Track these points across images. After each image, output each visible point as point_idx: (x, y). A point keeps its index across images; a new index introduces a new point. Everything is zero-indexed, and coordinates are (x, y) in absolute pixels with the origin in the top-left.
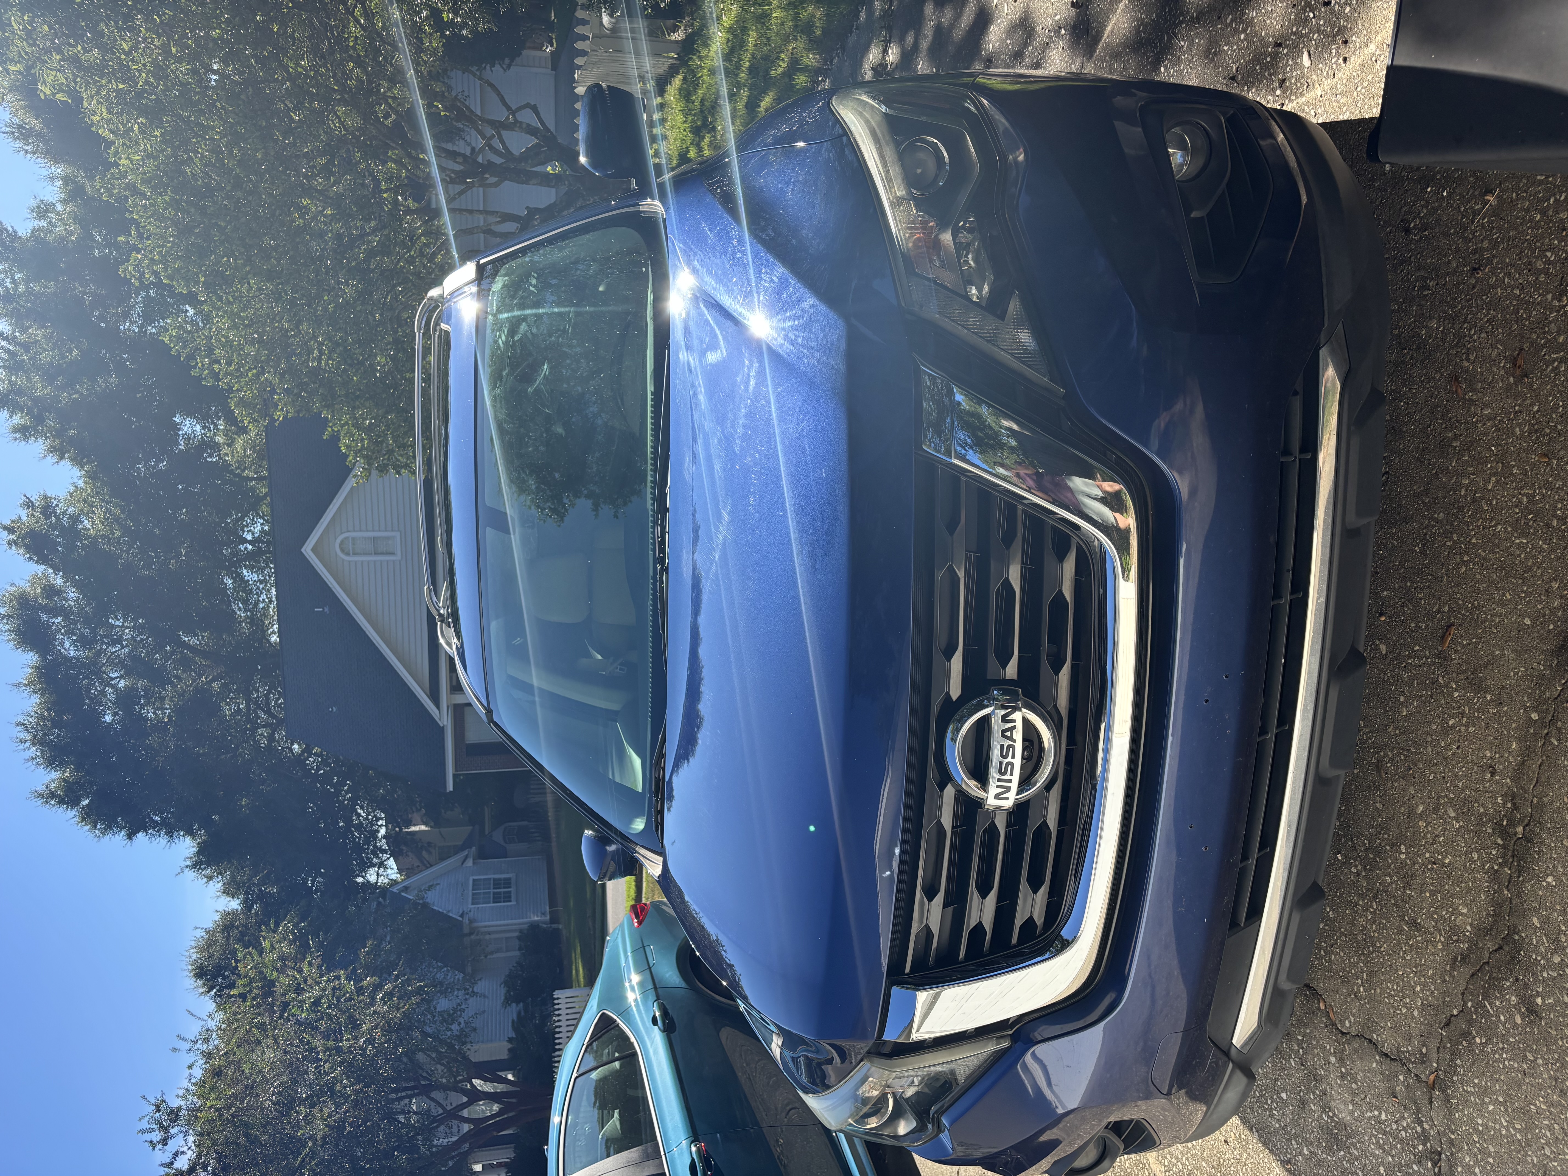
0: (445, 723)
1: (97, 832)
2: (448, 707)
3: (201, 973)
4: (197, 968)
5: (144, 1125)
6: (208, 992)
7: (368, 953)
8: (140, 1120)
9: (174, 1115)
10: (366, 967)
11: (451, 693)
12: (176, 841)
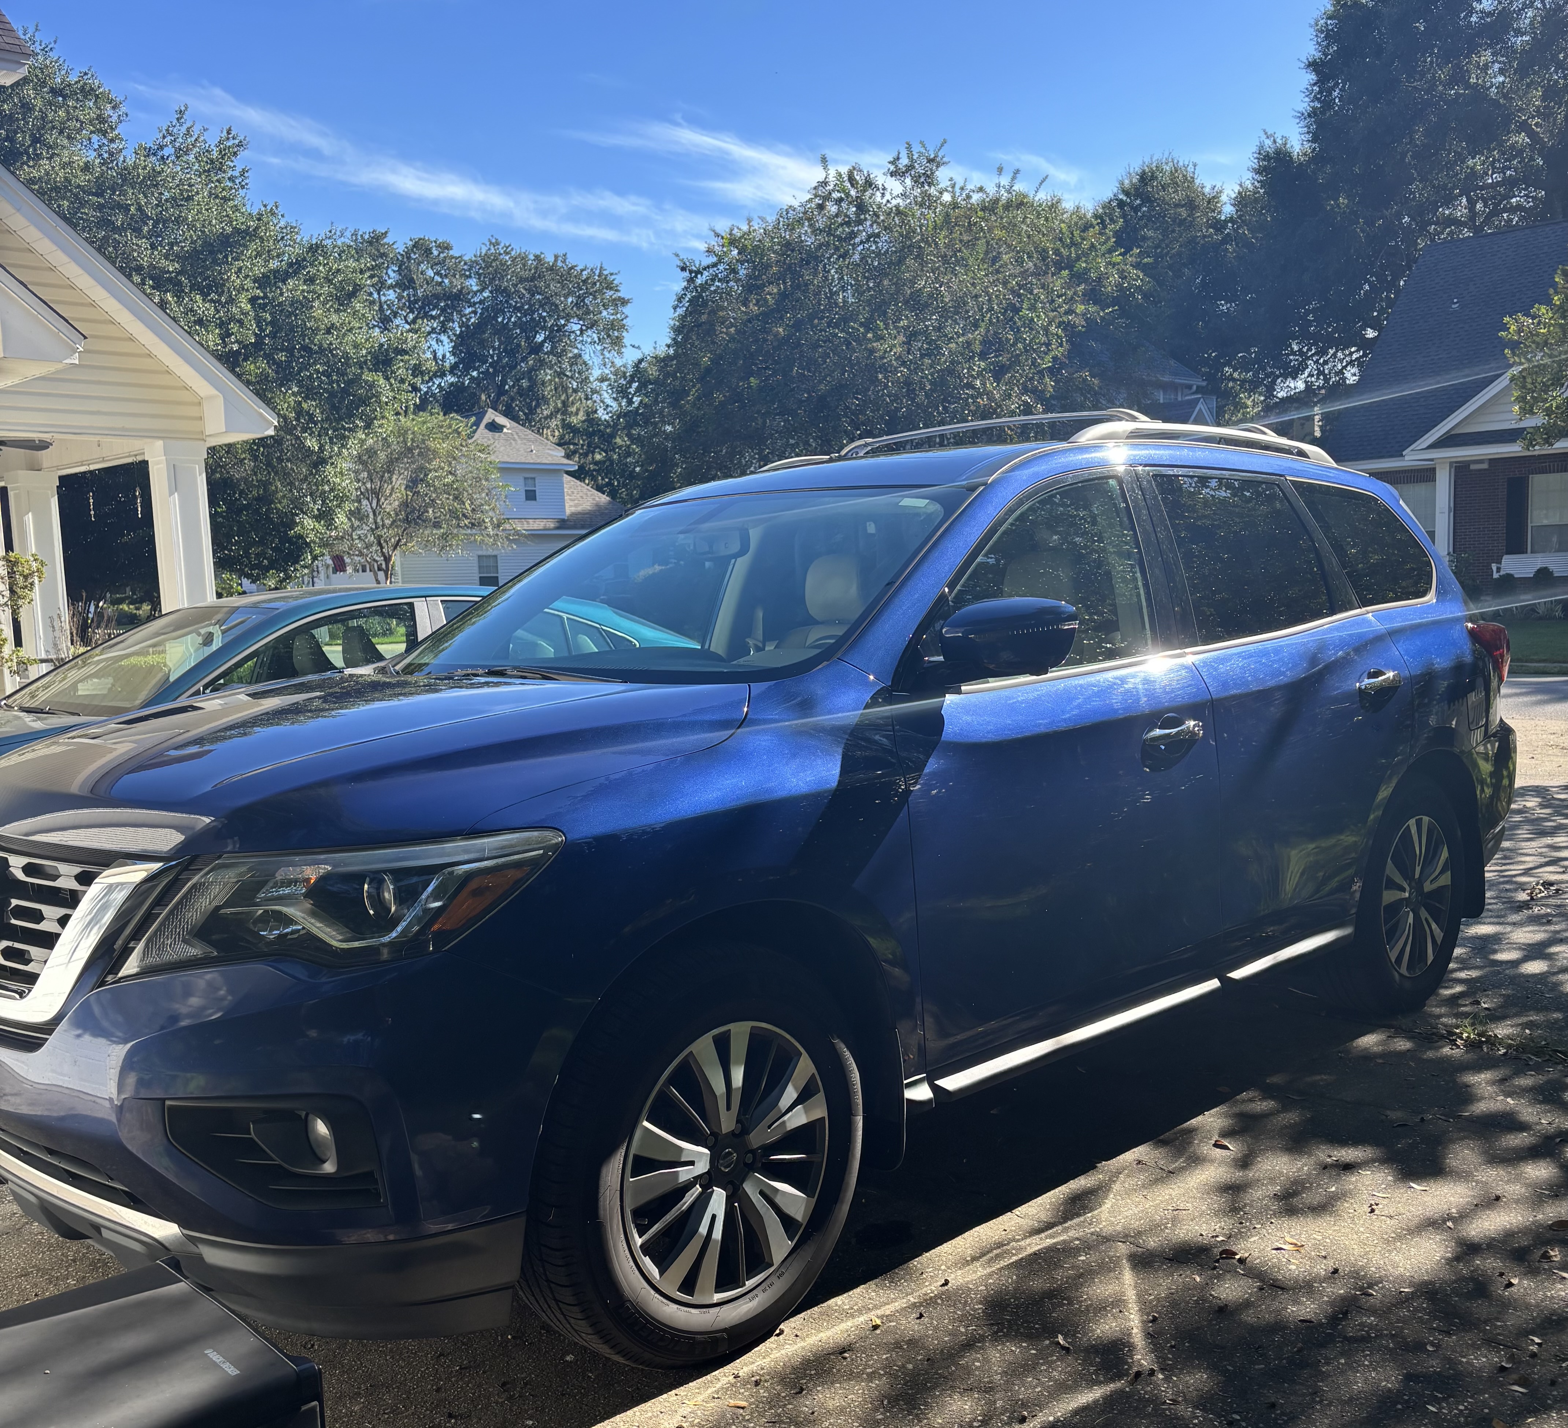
0: (1407, 458)
1: (1322, 22)
2: (1432, 460)
3: (1146, 178)
4: (1153, 173)
5: (916, 149)
6: (1123, 191)
7: (1085, 380)
8: (921, 142)
9: (928, 179)
10: (1069, 379)
11: (1451, 463)
12: (1302, 124)
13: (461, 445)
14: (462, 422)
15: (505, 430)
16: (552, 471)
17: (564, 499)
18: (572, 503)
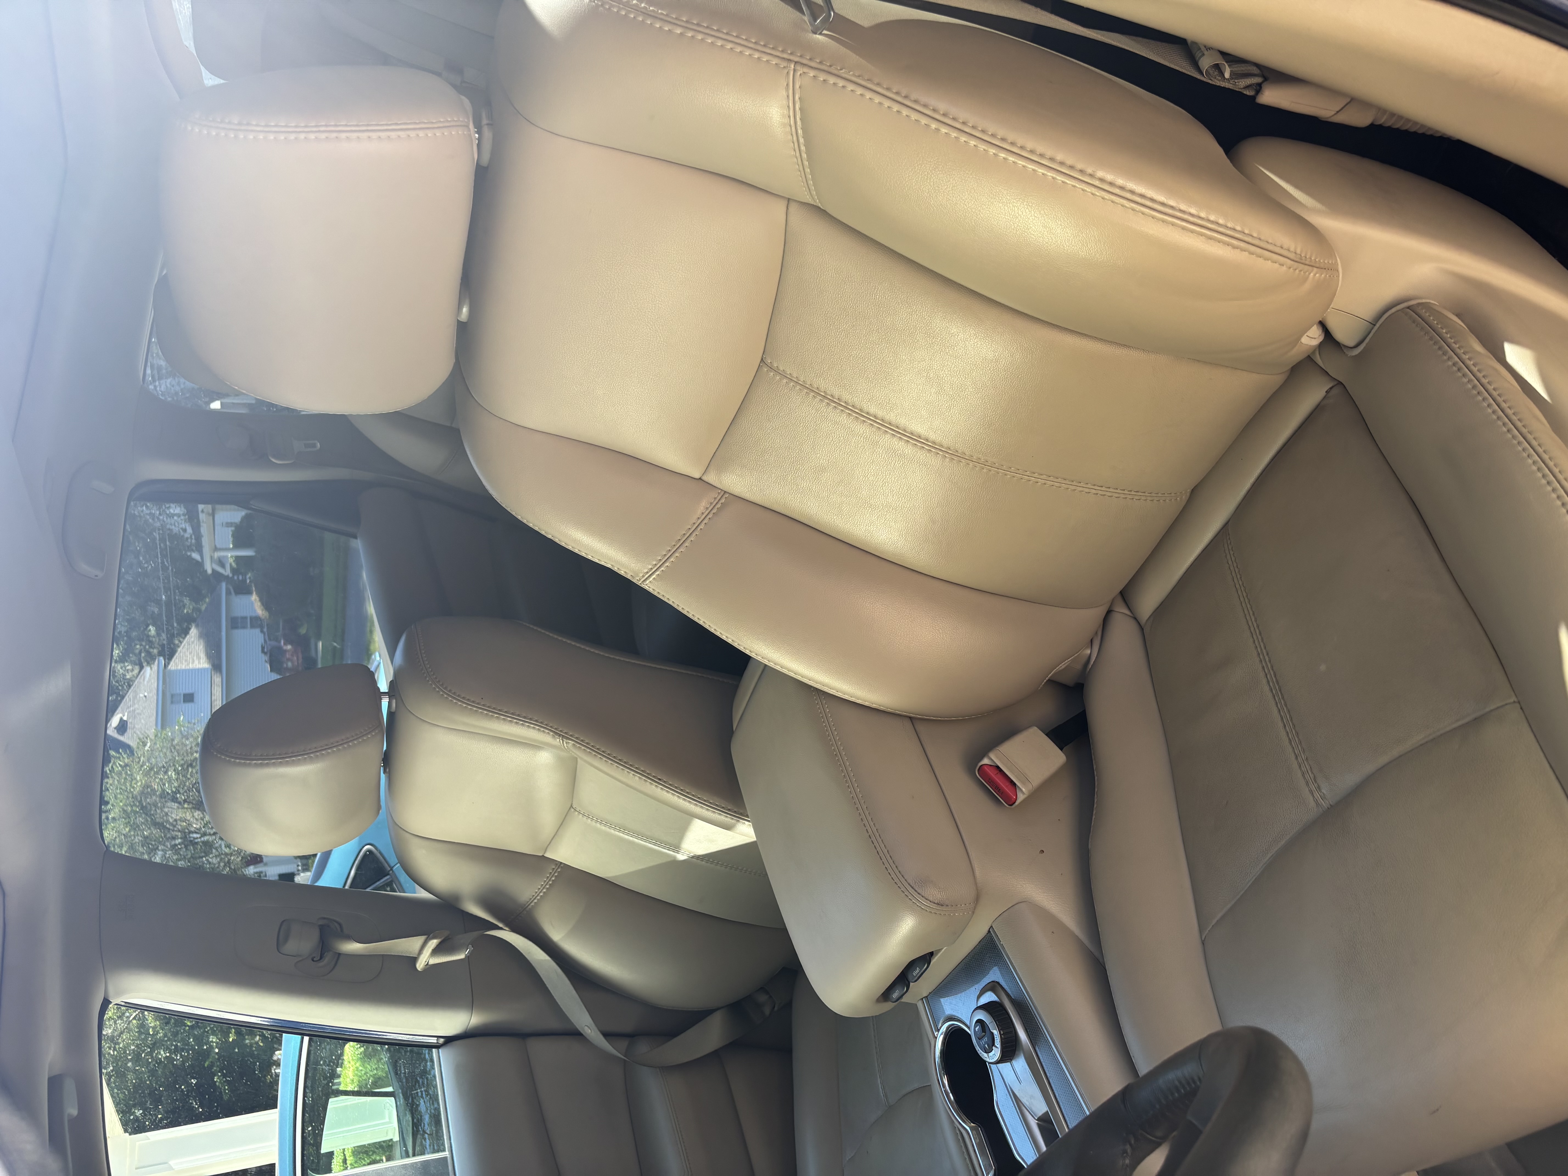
13: (139, 762)
14: (114, 763)
15: (125, 718)
16: (166, 677)
17: (192, 670)
18: (196, 662)
